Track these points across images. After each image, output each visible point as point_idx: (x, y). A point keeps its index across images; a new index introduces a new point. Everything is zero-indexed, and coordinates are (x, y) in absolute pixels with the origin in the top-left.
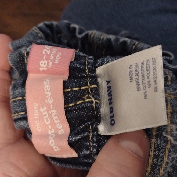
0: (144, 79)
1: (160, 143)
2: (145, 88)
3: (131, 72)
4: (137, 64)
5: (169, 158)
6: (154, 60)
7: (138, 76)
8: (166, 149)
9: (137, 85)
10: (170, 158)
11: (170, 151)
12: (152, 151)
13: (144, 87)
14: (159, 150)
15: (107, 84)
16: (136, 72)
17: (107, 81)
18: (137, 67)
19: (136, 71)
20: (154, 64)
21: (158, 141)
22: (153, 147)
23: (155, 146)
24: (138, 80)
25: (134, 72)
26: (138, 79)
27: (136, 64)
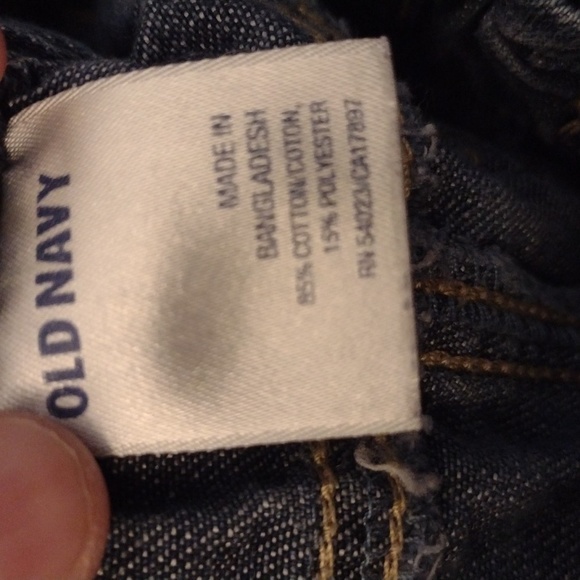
0: (298, 206)
1: (359, 497)
2: (302, 250)
3: (223, 155)
4: (260, 117)
5: (410, 562)
6: (354, 111)
7: (266, 181)
8: (391, 525)
9: (260, 227)
10: (414, 562)
11: (409, 531)
12: (330, 547)
13: (301, 243)
14: (360, 534)
15: (42, 195)
16: (257, 162)
17: (44, 179)
18: (262, 133)
19: (257, 153)
20: (356, 133)
21: (351, 487)
22: (330, 523)
23: (339, 516)
24: (268, 205)
25: (242, 156)
26: (268, 196)
27: (254, 113)
